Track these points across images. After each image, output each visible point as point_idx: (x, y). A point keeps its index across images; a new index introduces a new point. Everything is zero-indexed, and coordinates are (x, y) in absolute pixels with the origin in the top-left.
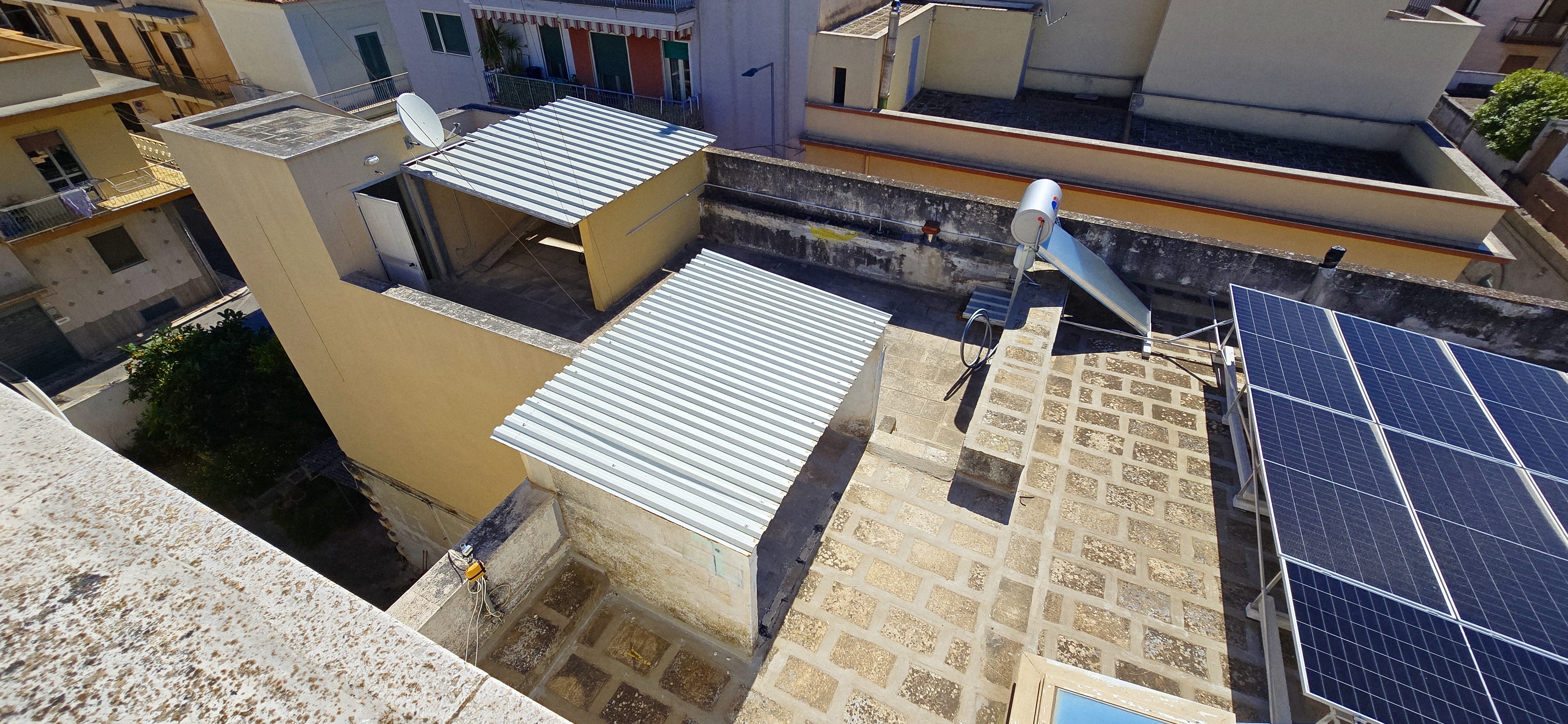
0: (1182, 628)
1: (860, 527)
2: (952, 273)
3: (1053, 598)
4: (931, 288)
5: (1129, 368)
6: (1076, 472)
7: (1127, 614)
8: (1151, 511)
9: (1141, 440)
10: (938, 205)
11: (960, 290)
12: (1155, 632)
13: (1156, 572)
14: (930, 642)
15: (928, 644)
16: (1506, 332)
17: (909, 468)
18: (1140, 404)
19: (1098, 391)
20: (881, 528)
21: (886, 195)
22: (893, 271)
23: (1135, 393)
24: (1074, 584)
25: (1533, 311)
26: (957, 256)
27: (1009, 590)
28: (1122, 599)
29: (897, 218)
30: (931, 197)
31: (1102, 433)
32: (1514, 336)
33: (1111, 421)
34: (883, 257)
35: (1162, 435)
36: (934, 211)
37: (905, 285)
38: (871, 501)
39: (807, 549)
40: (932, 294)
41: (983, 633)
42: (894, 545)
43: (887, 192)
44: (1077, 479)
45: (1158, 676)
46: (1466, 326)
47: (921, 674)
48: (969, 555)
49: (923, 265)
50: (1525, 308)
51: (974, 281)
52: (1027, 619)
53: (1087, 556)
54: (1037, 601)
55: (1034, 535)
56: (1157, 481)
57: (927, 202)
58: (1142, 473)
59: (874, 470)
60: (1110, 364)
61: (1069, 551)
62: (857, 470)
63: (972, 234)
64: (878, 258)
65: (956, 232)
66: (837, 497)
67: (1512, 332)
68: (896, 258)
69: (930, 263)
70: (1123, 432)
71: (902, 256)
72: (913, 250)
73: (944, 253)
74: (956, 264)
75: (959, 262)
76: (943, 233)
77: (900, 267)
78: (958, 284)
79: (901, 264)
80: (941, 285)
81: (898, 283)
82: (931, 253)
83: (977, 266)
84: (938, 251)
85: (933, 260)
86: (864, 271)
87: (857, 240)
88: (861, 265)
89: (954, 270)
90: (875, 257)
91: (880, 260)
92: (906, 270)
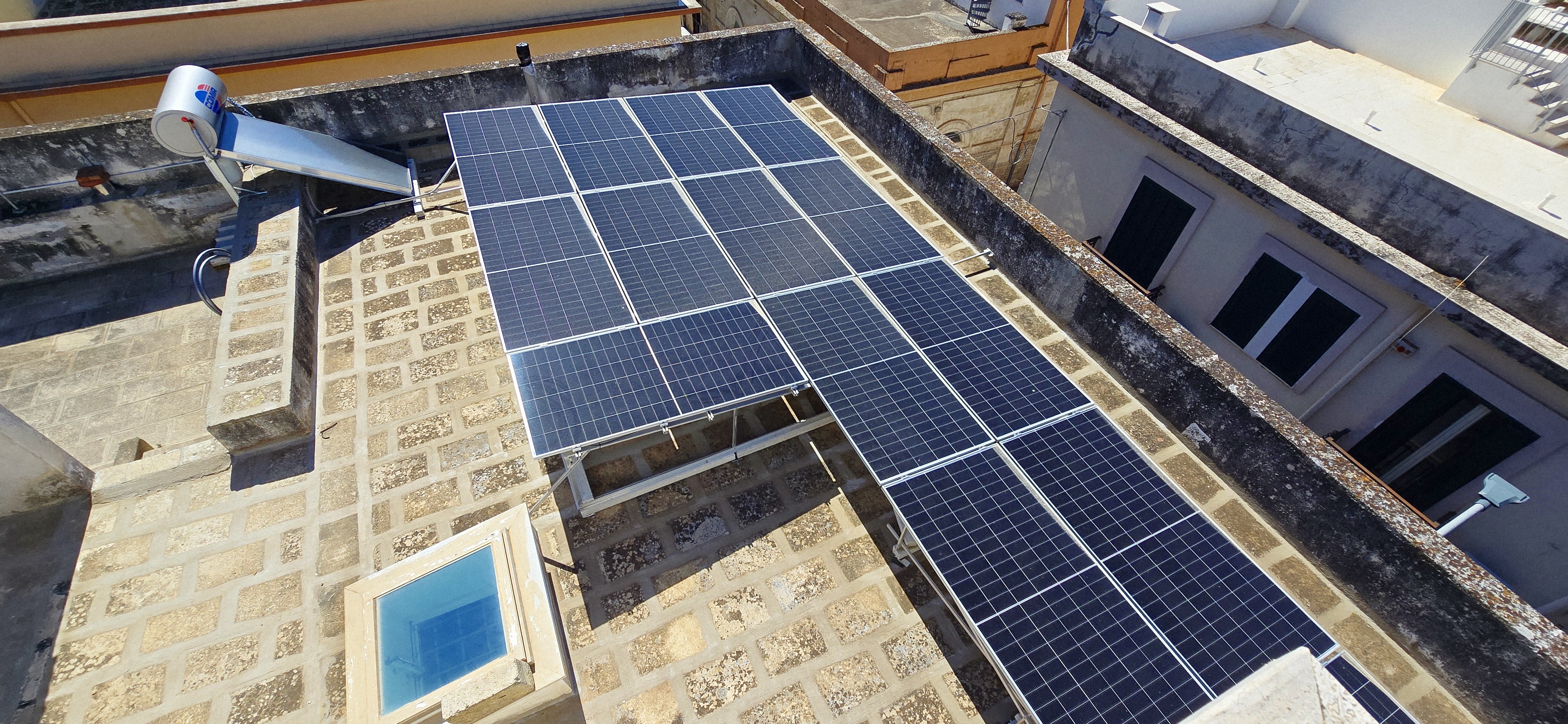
0: (502, 452)
1: (113, 599)
2: (176, 220)
3: (380, 509)
4: (166, 248)
5: (408, 236)
6: (376, 371)
7: (451, 474)
8: (455, 366)
9: (432, 302)
10: (74, 144)
11: (205, 233)
12: (479, 472)
13: (470, 418)
14: (250, 655)
15: (247, 657)
16: (671, 73)
17: (166, 486)
18: (426, 267)
19: (380, 275)
20: (147, 579)
22: (91, 251)
23: (419, 258)
24: (398, 482)
25: (674, 50)
26: (159, 197)
27: (331, 534)
28: (445, 463)
29: (32, 182)
30: (51, 137)
31: (393, 317)
32: (677, 73)
33: (400, 299)
34: (58, 241)
35: (451, 286)
36: (77, 154)
37: (125, 260)
38: (121, 559)
39: (32, 682)
40: (172, 254)
41: (312, 596)
42: (172, 586)
44: (378, 377)
45: (489, 508)
46: (647, 78)
47: (248, 694)
48: (273, 532)
49: (127, 227)
50: (668, 49)
51: (213, 216)
52: (357, 548)
53: (404, 446)
54: (364, 523)
55: (346, 461)
56: (455, 333)
57: (53, 146)
58: (440, 335)
59: (113, 520)
60: (387, 241)
61: (386, 453)
62: (88, 535)
63: (161, 164)
64: (51, 244)
65: (137, 169)
66: (64, 588)
67: (674, 71)
68: (78, 234)
69: (133, 220)
70: (415, 303)
71: (85, 227)
72: (96, 214)
73: (143, 200)
74: (169, 207)
75: (171, 203)
76: (120, 177)
77: (97, 242)
78: (196, 227)
79: (93, 238)
80: (176, 239)
81: (114, 262)
82: (124, 208)
83: (198, 198)
84: (129, 202)
85: (133, 214)
86: (49, 268)
88: (35, 263)
89: (174, 215)
90: (45, 245)
91: (58, 246)
92: (109, 242)
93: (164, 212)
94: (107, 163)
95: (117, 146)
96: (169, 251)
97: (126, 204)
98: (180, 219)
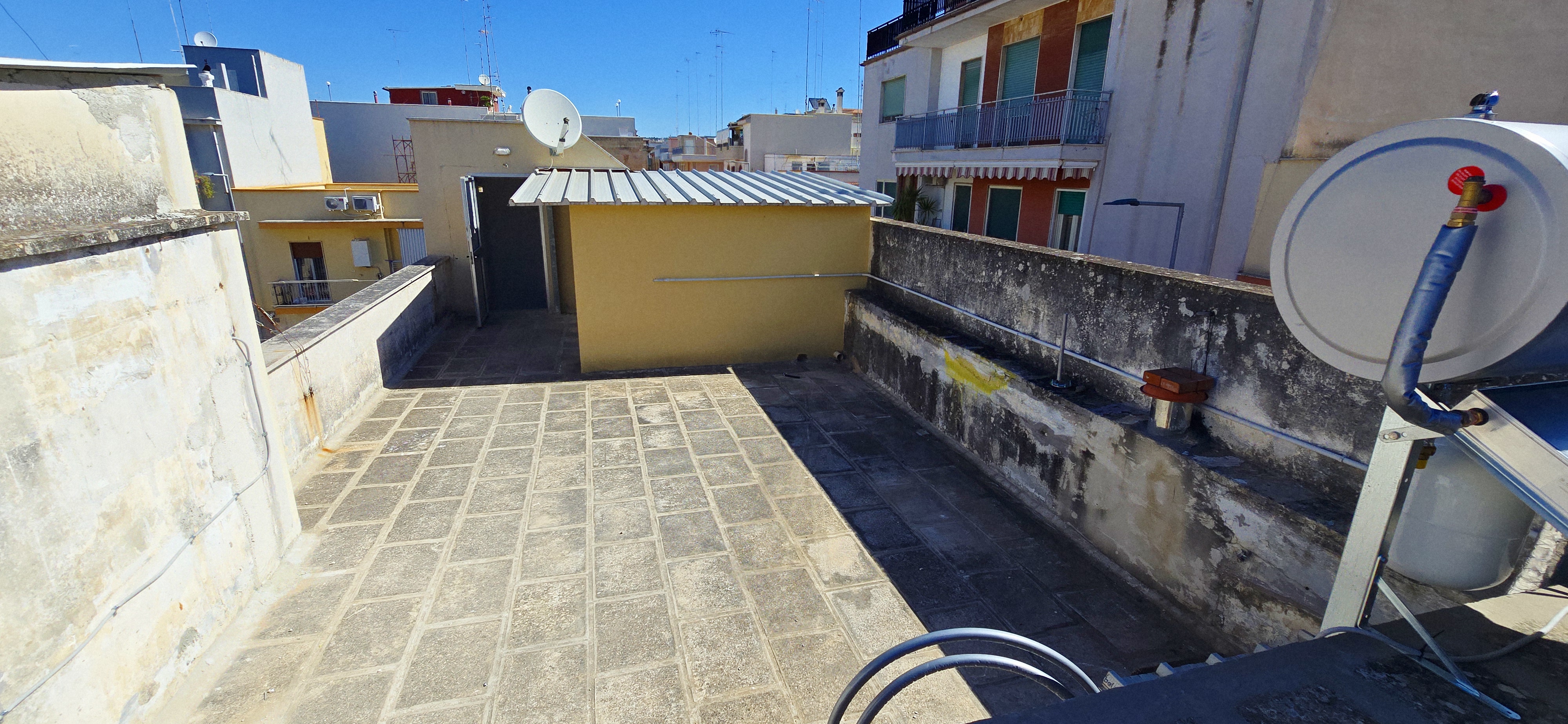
2: (1216, 555)
4: (1149, 583)
10: (1215, 320)
11: (1239, 629)
21: (1092, 291)
22: (1066, 493)
26: (1235, 494)
29: (1110, 355)
30: (1195, 292)
34: (1049, 450)
36: (1201, 341)
37: (1083, 543)
40: (1141, 599)
43: (1093, 283)
49: (1133, 498)
51: (1292, 616)
57: (1183, 310)
63: (1323, 439)
64: (1040, 448)
68: (1073, 459)
69: (1151, 496)
71: (1087, 455)
72: (1115, 446)
73: (1199, 477)
74: (1229, 524)
75: (1241, 519)
76: (1223, 419)
77: (1080, 488)
78: (1234, 601)
79: (1082, 477)
80: (1178, 585)
81: (1069, 533)
82: (1160, 466)
83: (1307, 555)
84: (1176, 463)
85: (1161, 488)
86: (1013, 476)
87: (1007, 392)
88: (1010, 459)
89: (1221, 543)
90: (1034, 445)
91: (1044, 456)
92: (1092, 500)
93: (1210, 524)
94: (1229, 383)
95: (1278, 356)
96: (1146, 591)
97: (1167, 462)
98: (1225, 560)
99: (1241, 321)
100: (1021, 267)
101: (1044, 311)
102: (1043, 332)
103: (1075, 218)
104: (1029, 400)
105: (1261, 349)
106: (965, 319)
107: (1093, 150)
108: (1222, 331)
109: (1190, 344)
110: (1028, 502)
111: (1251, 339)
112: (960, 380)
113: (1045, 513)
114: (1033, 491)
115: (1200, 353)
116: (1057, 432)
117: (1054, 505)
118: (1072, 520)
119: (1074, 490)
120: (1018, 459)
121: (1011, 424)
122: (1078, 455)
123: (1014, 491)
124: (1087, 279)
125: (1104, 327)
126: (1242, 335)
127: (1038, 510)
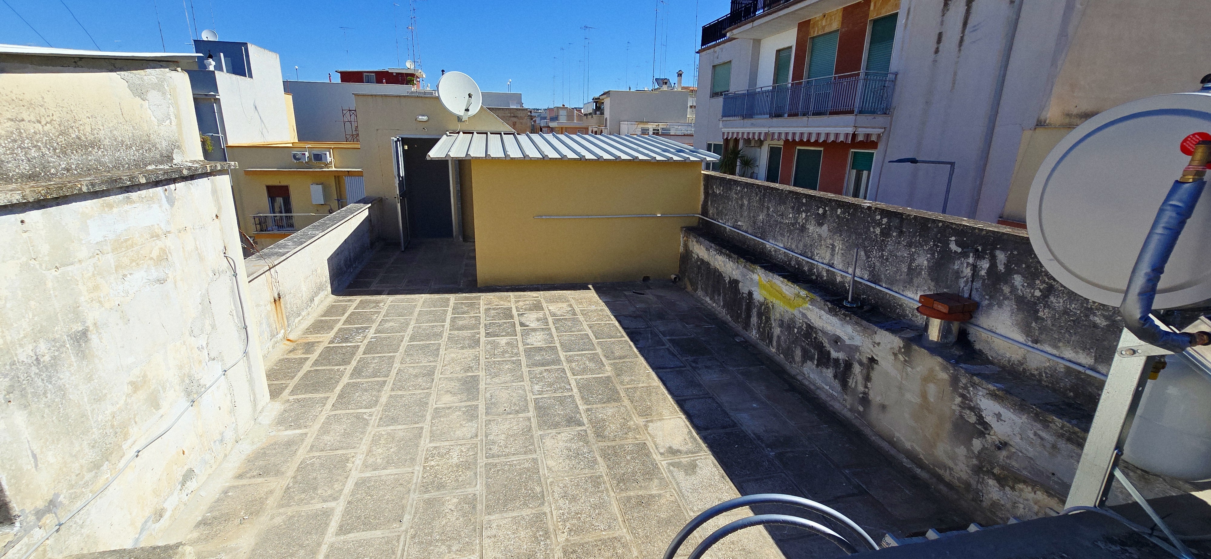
2: (977, 444)
10: (979, 256)
11: (995, 505)
21: (878, 231)
22: (854, 390)
26: (993, 396)
29: (892, 282)
30: (961, 232)
34: (841, 356)
36: (968, 272)
37: (867, 431)
40: (915, 477)
43: (879, 224)
49: (908, 396)
51: (1040, 495)
57: (953, 247)
63: (1069, 354)
64: (834, 354)
65: (1021, 338)
68: (861, 363)
69: (924, 395)
71: (872, 360)
72: (895, 354)
73: (964, 381)
74: (988, 419)
75: (998, 416)
76: (984, 335)
77: (866, 387)
78: (991, 482)
79: (868, 378)
80: (945, 467)
81: (857, 422)
82: (931, 370)
83: (1054, 447)
84: (945, 369)
85: (932, 389)
86: (812, 376)
87: (808, 309)
88: (809, 363)
89: (981, 434)
90: (829, 352)
91: (837, 360)
92: (876, 397)
93: (973, 419)
94: (990, 306)
95: (1032, 286)
96: (918, 471)
97: (937, 368)
98: (984, 448)
99: (1001, 257)
100: (821, 211)
101: (839, 245)
102: (838, 262)
103: (865, 173)
104: (826, 316)
105: (1018, 280)
106: (775, 251)
107: (880, 120)
108: (985, 265)
109: (958, 274)
110: (823, 396)
111: (1009, 272)
112: (771, 299)
113: (837, 406)
114: (828, 388)
115: (966, 282)
116: (848, 342)
117: (845, 400)
118: (859, 412)
119: (861, 388)
120: (816, 362)
121: (810, 334)
122: (865, 361)
123: (812, 387)
124: (874, 220)
125: (887, 259)
126: (1001, 268)
127: (832, 403)
